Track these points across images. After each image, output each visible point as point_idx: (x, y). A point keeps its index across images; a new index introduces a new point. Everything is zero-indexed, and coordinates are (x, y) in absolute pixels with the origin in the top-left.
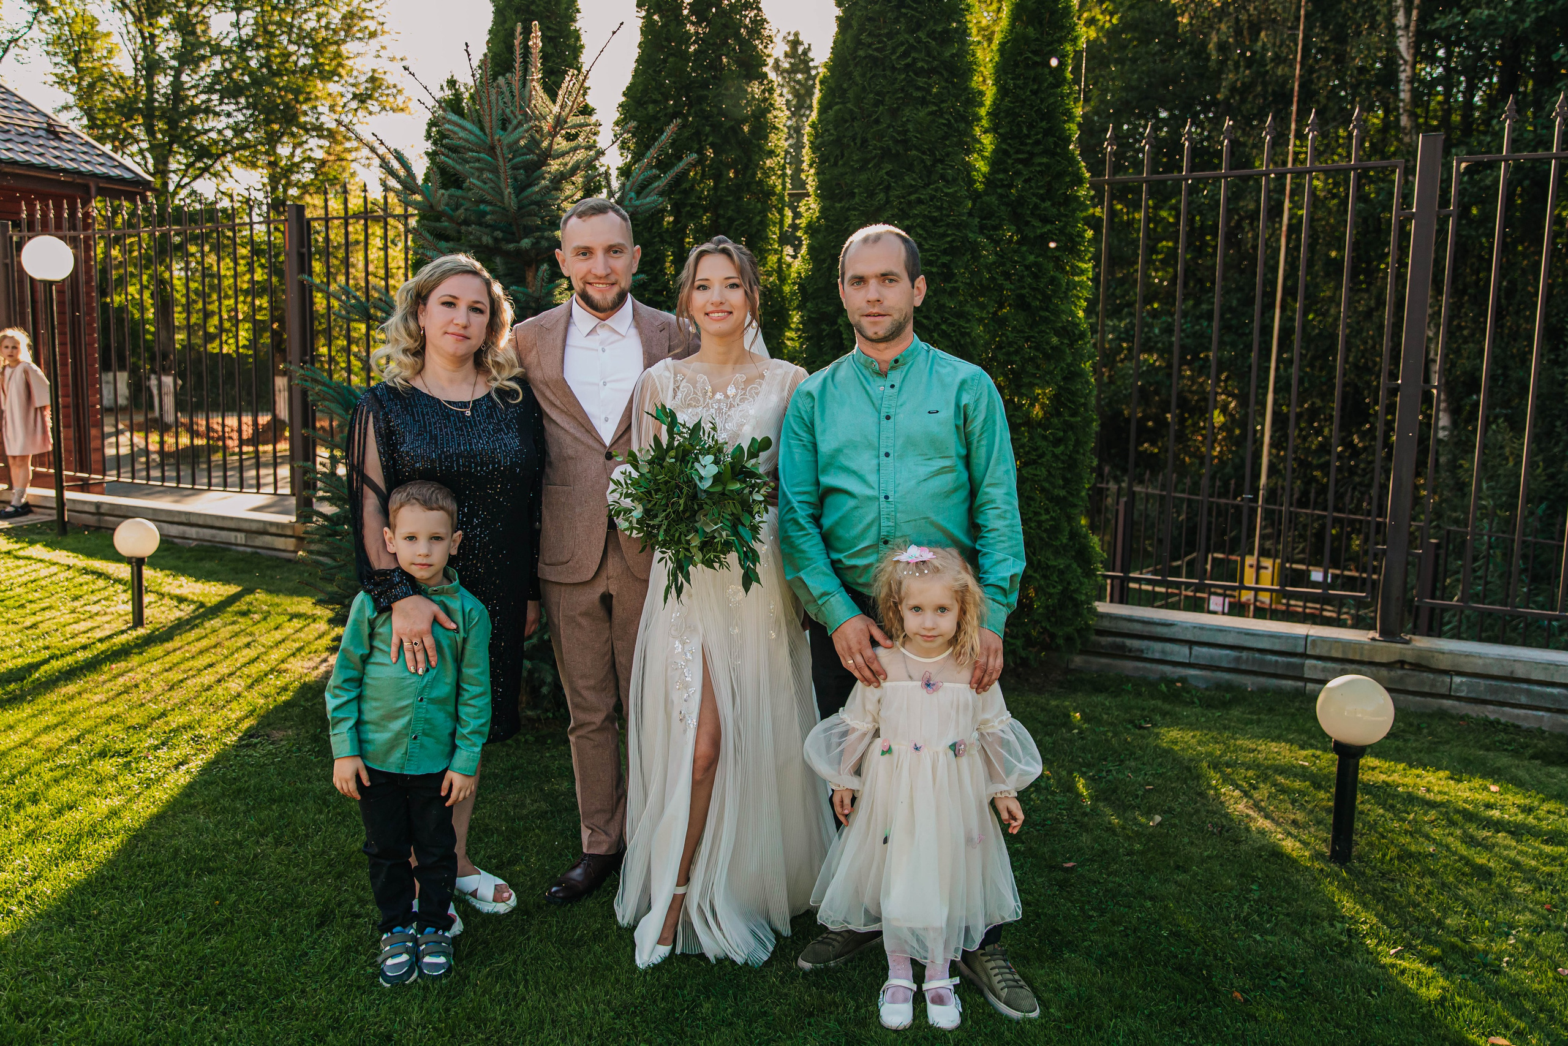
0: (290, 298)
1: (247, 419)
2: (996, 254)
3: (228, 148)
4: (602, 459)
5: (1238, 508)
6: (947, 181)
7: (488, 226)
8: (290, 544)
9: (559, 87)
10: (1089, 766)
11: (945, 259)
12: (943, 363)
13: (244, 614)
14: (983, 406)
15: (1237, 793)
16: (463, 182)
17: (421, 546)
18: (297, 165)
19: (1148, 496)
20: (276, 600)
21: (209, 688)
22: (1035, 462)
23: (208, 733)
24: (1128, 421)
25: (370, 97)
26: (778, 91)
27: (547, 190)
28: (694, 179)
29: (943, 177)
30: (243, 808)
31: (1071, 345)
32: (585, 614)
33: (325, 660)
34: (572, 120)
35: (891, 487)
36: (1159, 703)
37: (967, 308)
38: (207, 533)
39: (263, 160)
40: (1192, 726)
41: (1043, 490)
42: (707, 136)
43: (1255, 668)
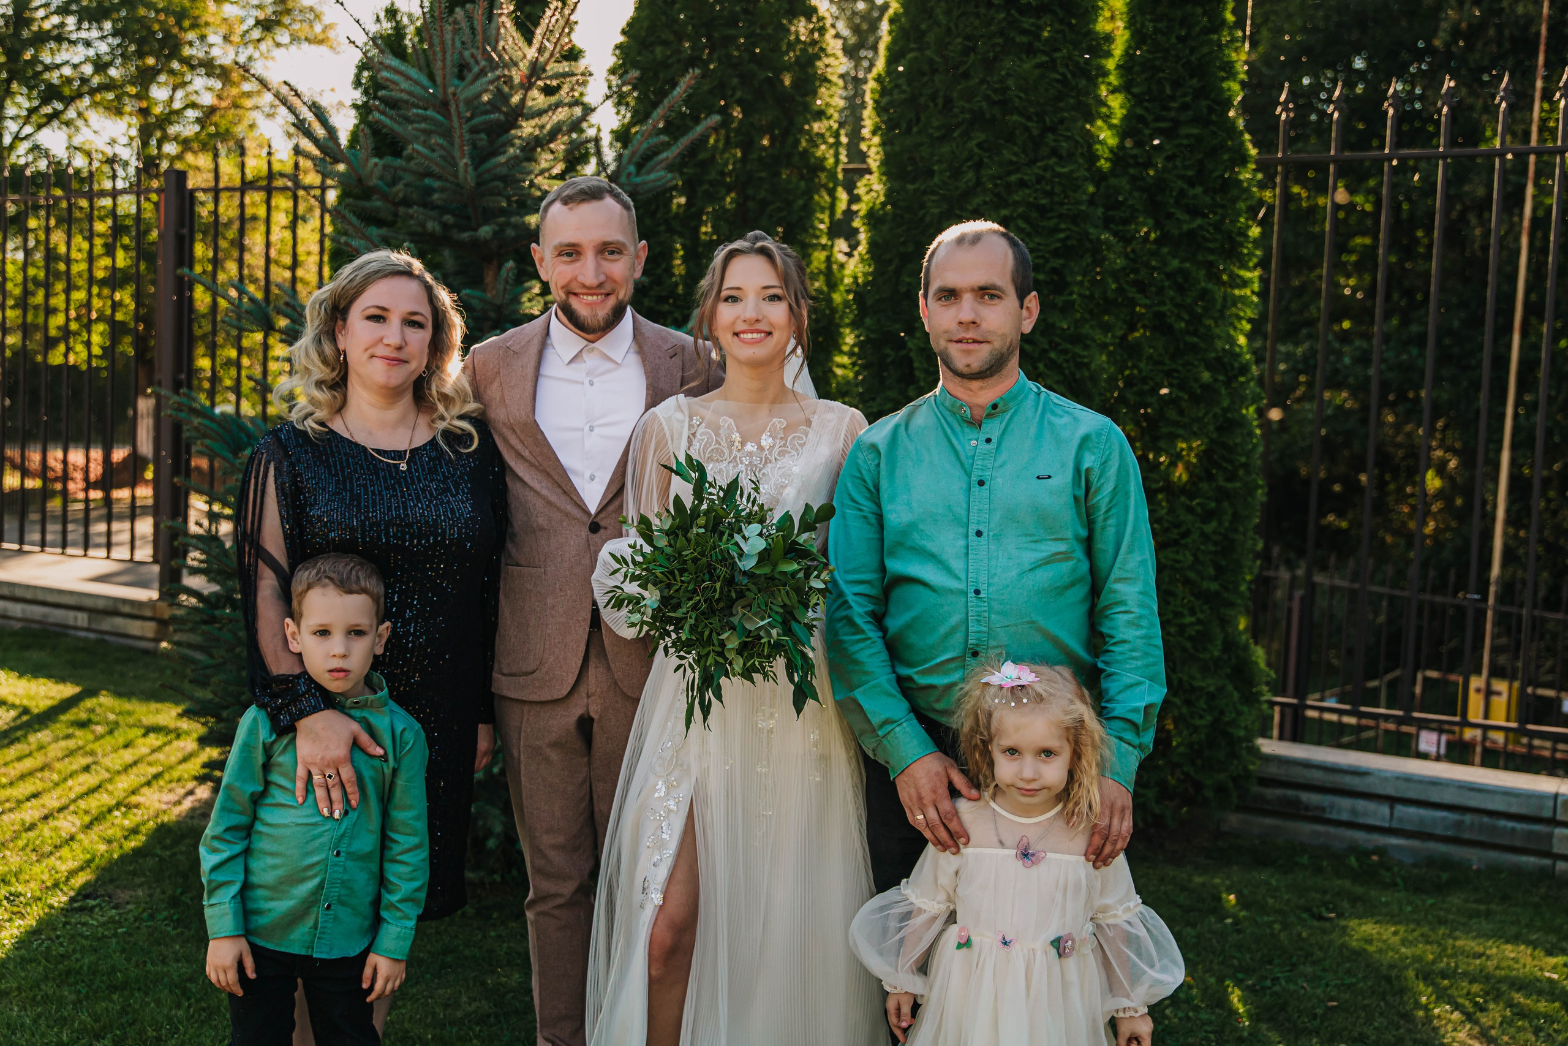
0: (162, 293)
1: (96, 454)
2: (1127, 256)
3: (86, 89)
4: (585, 532)
5: (1460, 610)
6: (1060, 157)
7: (434, 207)
8: (147, 629)
9: (537, 24)
10: (1248, 971)
11: (1057, 263)
12: (1058, 411)
13: (83, 725)
14: (1112, 471)
15: (1456, 1016)
16: (403, 149)
17: (337, 643)
18: (178, 112)
19: (1333, 590)
20: (127, 706)
21: (32, 827)
22: (1176, 543)
23: (28, 890)
24: (1306, 482)
25: (278, 23)
26: (832, 32)
27: (516, 161)
28: (715, 147)
29: (1054, 152)
30: (73, 997)
31: (1228, 383)
32: (554, 745)
33: (191, 793)
34: (552, 68)
35: (983, 578)
36: (1347, 884)
37: (1086, 329)
38: (37, 611)
39: (129, 106)
40: (1393, 918)
41: (1187, 582)
42: (734, 89)
43: (1483, 838)
